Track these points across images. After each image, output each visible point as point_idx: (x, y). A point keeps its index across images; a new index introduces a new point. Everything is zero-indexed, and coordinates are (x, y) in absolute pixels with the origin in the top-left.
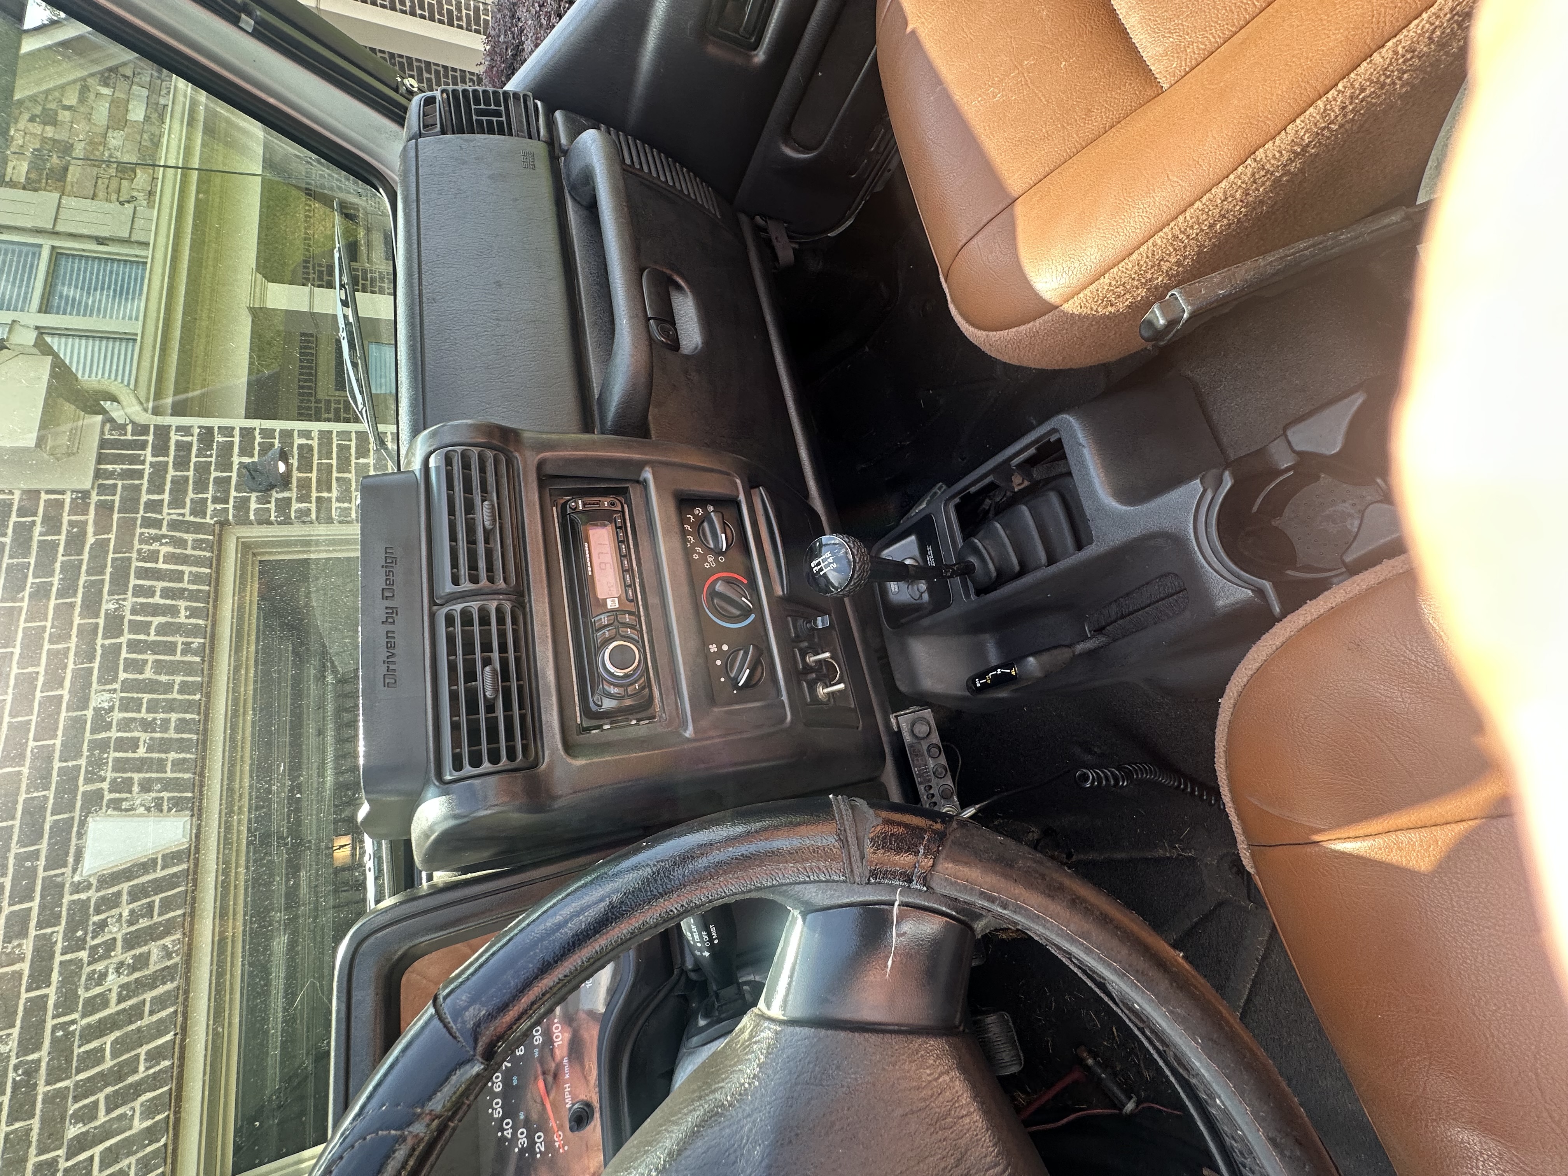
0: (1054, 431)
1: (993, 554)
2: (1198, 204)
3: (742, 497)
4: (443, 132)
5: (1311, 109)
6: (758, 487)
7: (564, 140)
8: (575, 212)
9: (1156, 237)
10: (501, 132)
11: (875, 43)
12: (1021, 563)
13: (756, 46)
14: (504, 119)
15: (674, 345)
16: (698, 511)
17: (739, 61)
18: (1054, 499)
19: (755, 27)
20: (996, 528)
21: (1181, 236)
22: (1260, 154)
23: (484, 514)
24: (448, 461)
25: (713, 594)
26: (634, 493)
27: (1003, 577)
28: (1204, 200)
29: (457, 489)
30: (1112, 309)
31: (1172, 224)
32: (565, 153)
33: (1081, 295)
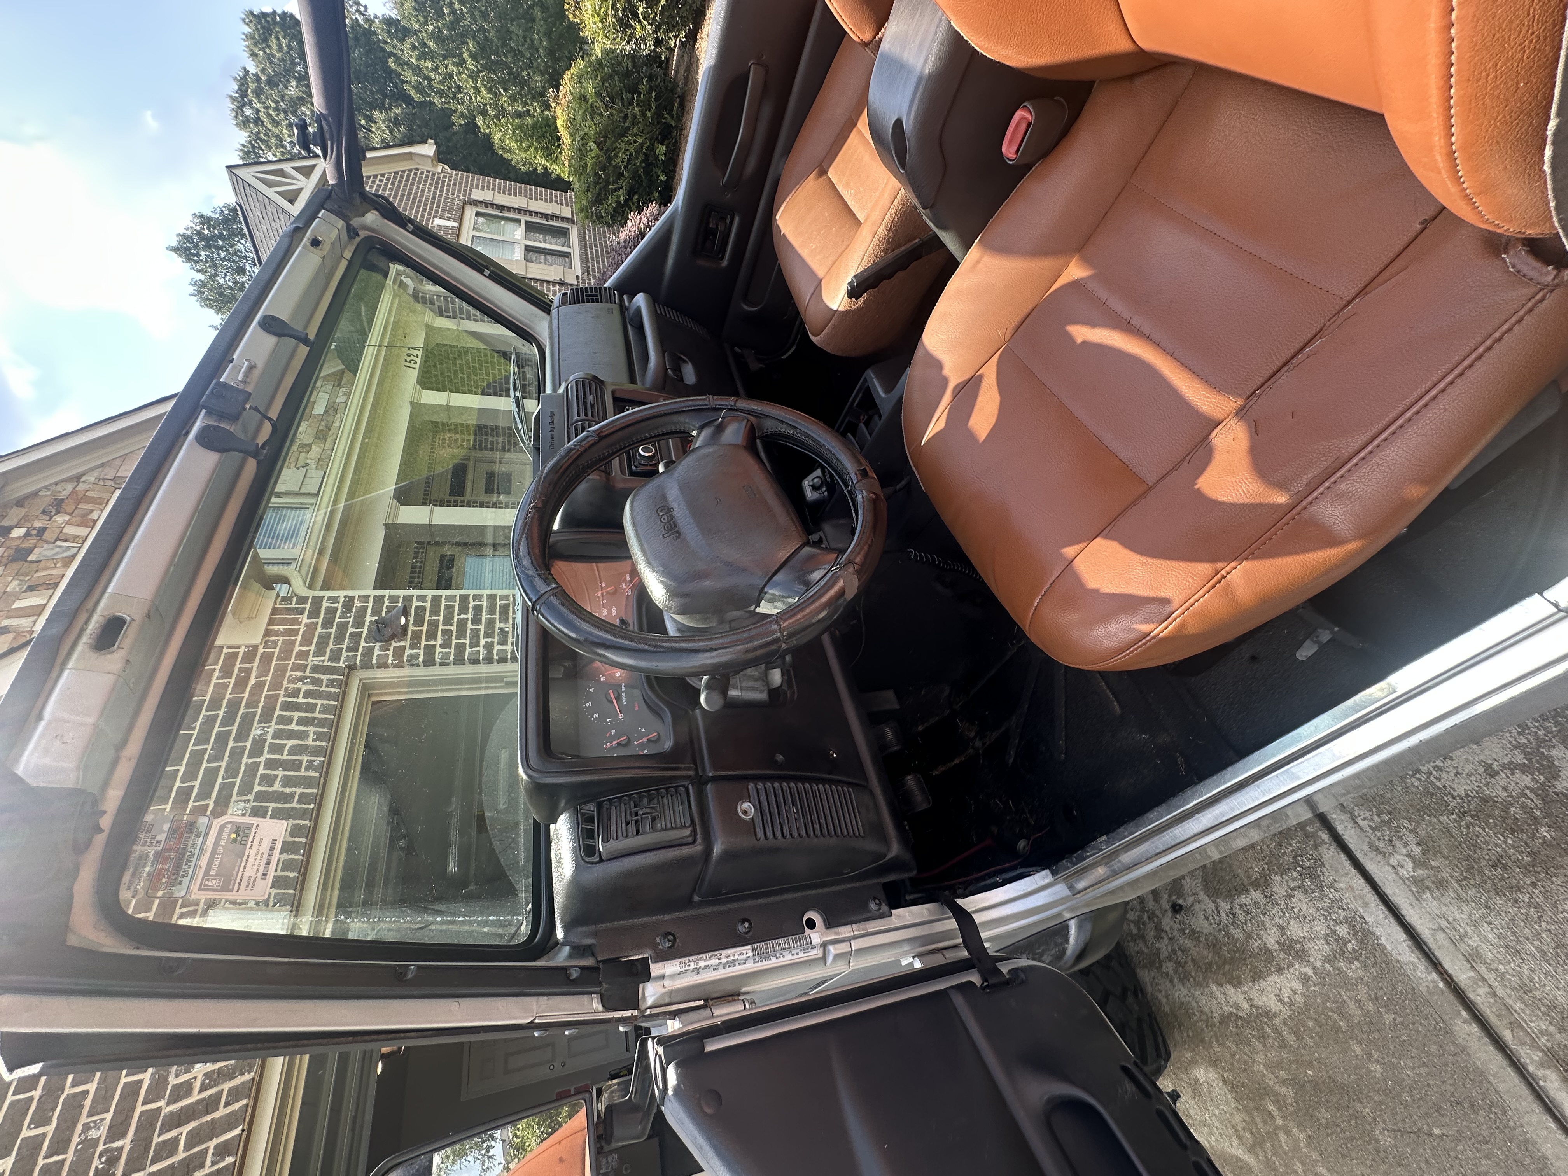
4: (574, 304)
7: (627, 304)
8: (632, 330)
10: (597, 301)
14: (599, 297)
15: (681, 379)
17: (715, 266)
19: (721, 250)
23: (591, 399)
24: (577, 384)
29: (580, 393)
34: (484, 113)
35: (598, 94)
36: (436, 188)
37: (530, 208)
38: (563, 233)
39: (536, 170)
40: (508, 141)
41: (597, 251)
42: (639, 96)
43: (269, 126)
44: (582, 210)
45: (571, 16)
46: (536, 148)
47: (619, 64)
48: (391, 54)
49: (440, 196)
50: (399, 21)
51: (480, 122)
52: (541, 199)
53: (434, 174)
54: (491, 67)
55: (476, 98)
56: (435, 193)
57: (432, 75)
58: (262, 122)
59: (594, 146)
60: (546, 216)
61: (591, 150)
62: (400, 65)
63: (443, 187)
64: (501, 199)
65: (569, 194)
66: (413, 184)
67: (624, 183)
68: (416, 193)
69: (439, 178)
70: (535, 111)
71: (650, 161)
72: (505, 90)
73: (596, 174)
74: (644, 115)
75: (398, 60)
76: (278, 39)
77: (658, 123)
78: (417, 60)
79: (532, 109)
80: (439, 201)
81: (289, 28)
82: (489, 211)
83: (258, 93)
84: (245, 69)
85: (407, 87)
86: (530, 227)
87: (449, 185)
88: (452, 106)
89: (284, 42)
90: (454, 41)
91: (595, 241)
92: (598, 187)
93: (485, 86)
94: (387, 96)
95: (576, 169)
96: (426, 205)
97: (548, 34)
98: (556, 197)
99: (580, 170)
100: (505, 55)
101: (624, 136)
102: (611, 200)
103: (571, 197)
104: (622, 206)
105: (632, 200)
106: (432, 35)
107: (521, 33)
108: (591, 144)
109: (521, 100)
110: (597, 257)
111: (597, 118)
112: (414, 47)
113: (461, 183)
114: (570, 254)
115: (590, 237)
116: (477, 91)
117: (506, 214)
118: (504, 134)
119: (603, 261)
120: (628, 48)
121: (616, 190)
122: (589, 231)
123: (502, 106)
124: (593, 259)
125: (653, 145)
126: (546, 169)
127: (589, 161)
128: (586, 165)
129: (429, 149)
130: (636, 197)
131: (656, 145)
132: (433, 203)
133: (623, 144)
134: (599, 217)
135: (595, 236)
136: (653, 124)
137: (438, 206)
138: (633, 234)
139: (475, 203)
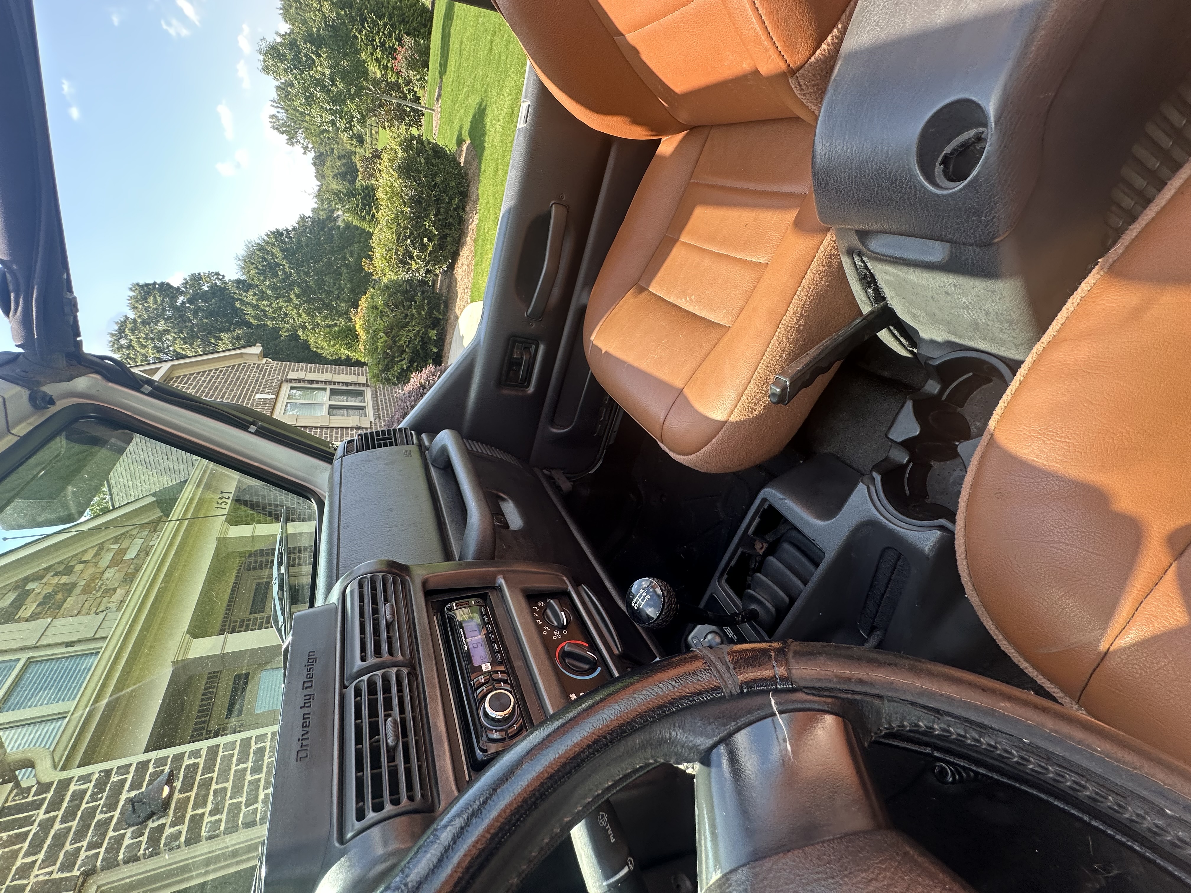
0: (764, 500)
1: (766, 597)
2: (768, 349)
3: (570, 588)
4: (357, 451)
5: (794, 300)
6: (580, 585)
7: (427, 443)
8: (435, 472)
9: (758, 370)
10: (391, 444)
11: (589, 368)
12: (789, 596)
13: (528, 386)
14: (393, 440)
15: (506, 526)
16: (541, 603)
17: (520, 394)
18: (786, 546)
19: (526, 378)
20: (759, 578)
21: (769, 365)
22: (783, 321)
23: (386, 612)
24: (361, 585)
25: (565, 654)
26: (493, 597)
27: (781, 612)
28: (770, 346)
29: (366, 601)
30: (756, 412)
31: (762, 362)
32: (428, 449)
33: (736, 410)
34: (304, 327)
35: (386, 305)
36: (260, 374)
37: (334, 380)
38: (360, 394)
39: (341, 358)
40: (320, 342)
41: (386, 403)
42: (416, 302)
43: (138, 349)
44: (374, 377)
45: (366, 269)
46: (341, 344)
47: (400, 286)
48: (237, 299)
49: (263, 379)
50: (246, 281)
51: (300, 333)
52: (343, 373)
53: (259, 365)
54: (309, 301)
55: (298, 319)
56: (258, 377)
57: (267, 309)
58: (133, 347)
59: (383, 335)
60: (347, 384)
61: (381, 338)
62: (244, 305)
63: (265, 373)
64: (311, 376)
65: (364, 368)
66: (241, 373)
67: (406, 356)
68: (243, 379)
69: (263, 368)
70: (341, 323)
71: (425, 341)
72: (320, 313)
73: (385, 352)
74: (419, 313)
75: (243, 302)
76: (155, 297)
77: (430, 318)
78: (257, 301)
79: (338, 322)
80: (261, 382)
81: (165, 291)
82: (302, 385)
83: (133, 330)
84: (126, 316)
85: (247, 317)
86: (334, 392)
87: (270, 371)
88: (281, 326)
89: (159, 299)
90: (284, 289)
91: (385, 396)
92: (386, 361)
93: (305, 312)
94: (233, 324)
95: (369, 351)
96: (250, 386)
97: (351, 280)
98: (354, 371)
99: (373, 351)
100: (320, 294)
101: (405, 327)
102: (397, 368)
103: (366, 370)
104: (405, 371)
105: (412, 366)
106: (268, 287)
107: (332, 281)
108: (381, 334)
109: (331, 319)
110: (387, 407)
111: (385, 319)
112: (255, 294)
113: (280, 369)
114: (365, 407)
115: (381, 394)
116: (299, 315)
117: (315, 386)
118: (318, 337)
119: (391, 409)
120: (407, 276)
121: (400, 361)
122: (380, 390)
123: (317, 322)
124: (383, 409)
125: (427, 331)
126: (348, 356)
127: (380, 345)
128: (377, 347)
129: (257, 349)
130: (416, 364)
131: (429, 330)
132: (256, 384)
133: (404, 332)
134: (388, 380)
135: (384, 393)
136: (426, 318)
137: (260, 386)
138: (415, 387)
139: (291, 380)
